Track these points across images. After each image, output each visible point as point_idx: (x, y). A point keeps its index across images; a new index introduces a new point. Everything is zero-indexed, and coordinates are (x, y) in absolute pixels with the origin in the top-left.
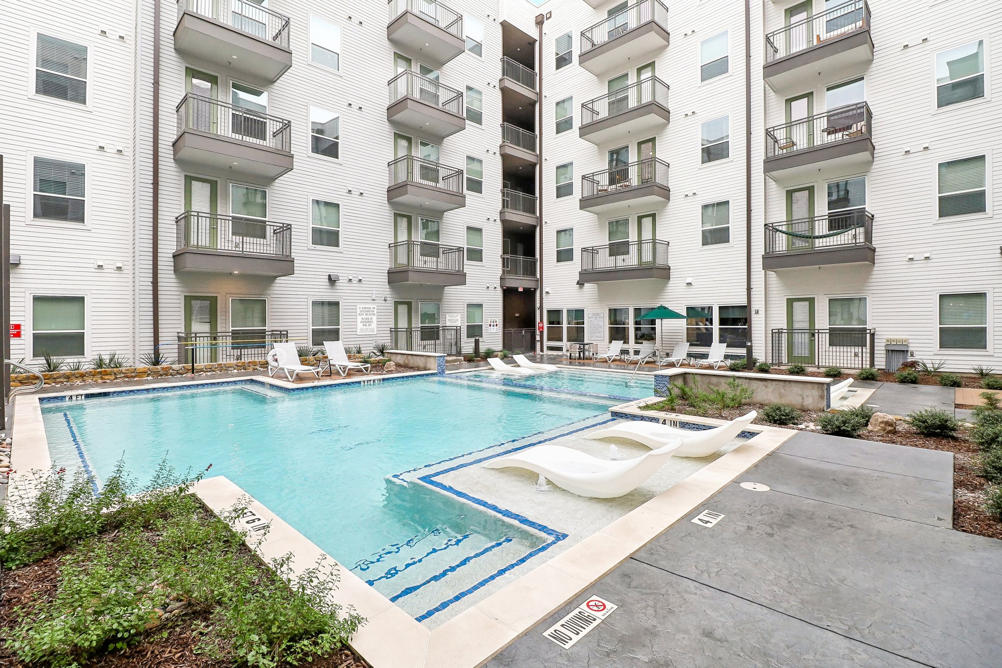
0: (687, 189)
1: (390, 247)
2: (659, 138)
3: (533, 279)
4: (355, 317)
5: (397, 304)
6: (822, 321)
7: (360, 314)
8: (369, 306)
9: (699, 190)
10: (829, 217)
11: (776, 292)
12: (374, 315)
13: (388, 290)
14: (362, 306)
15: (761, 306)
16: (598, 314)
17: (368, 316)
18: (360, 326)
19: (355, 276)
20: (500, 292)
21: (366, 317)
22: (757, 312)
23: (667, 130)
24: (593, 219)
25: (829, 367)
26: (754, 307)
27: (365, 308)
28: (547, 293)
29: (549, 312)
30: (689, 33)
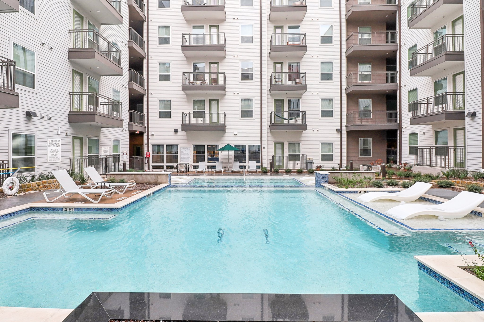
0: (235, 91)
1: (69, 95)
2: (221, 63)
3: (143, 126)
4: (46, 148)
5: (74, 138)
6: (286, 152)
7: (49, 146)
8: (56, 140)
9: (240, 92)
10: (289, 112)
11: (270, 140)
12: (59, 146)
13: (68, 127)
14: (51, 139)
15: (265, 145)
16: (187, 148)
17: (55, 148)
18: (49, 155)
19: (46, 114)
20: (127, 133)
21: (54, 148)
22: (264, 148)
23: (224, 61)
24: (184, 97)
25: (298, 169)
26: (263, 146)
27: (54, 141)
28: (153, 135)
29: (153, 146)
30: (236, 19)
